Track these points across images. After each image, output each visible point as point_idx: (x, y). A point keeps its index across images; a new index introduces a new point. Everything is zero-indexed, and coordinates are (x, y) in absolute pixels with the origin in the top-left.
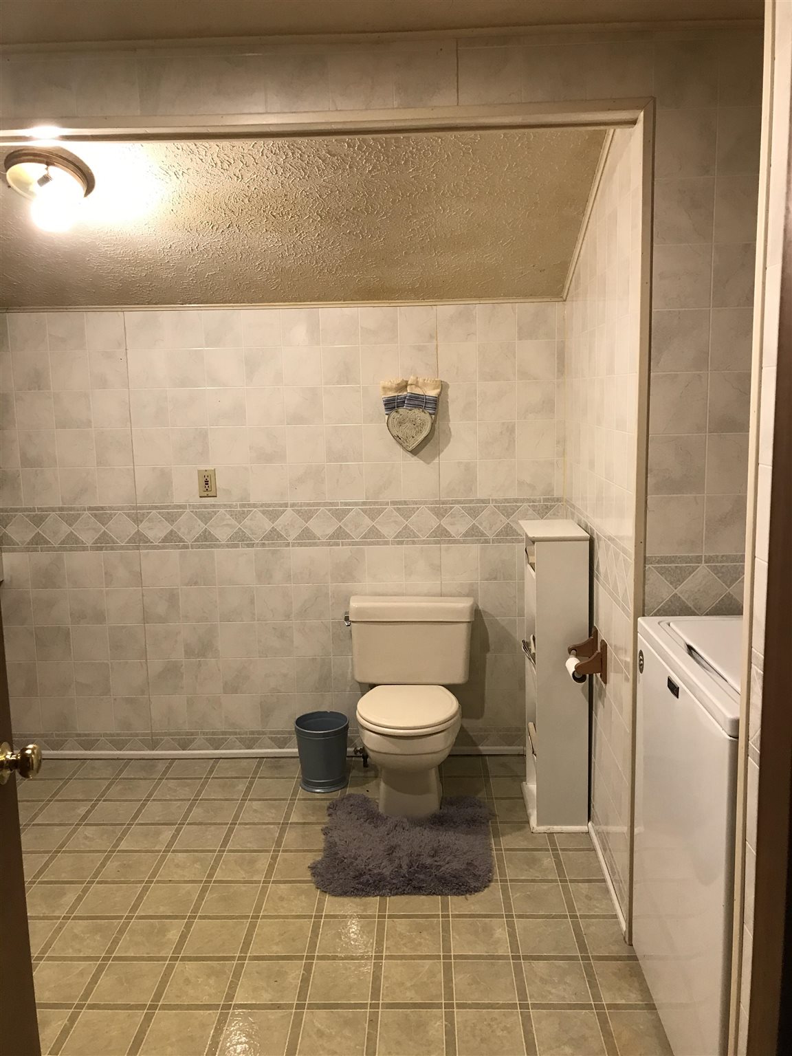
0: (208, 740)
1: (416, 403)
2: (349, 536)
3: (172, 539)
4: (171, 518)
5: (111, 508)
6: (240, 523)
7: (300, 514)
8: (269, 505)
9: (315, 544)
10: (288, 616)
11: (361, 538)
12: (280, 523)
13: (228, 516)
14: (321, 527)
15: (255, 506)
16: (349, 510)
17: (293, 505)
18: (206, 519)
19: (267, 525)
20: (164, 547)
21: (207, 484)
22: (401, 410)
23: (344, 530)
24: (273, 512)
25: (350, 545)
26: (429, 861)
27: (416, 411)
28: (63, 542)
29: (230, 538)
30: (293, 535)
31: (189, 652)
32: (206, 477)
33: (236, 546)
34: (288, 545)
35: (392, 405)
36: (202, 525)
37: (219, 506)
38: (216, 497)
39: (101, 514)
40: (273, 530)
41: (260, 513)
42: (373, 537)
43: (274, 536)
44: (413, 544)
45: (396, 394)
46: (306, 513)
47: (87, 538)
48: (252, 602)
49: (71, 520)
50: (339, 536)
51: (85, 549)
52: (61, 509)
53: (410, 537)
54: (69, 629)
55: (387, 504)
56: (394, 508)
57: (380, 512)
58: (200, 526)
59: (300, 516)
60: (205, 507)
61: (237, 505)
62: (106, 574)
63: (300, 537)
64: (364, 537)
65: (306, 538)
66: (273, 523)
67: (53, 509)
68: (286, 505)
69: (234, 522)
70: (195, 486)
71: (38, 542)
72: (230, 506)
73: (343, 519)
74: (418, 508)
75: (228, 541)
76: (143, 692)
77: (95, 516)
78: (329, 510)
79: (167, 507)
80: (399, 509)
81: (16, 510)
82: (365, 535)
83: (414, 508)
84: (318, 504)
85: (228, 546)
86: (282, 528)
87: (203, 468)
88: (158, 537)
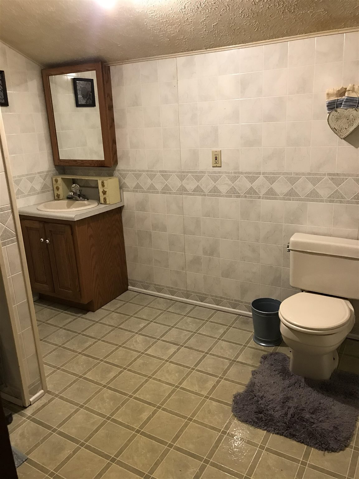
0: (214, 300)
1: (351, 104)
2: (298, 195)
3: (198, 190)
4: (198, 178)
5: (170, 172)
6: (233, 183)
7: (268, 179)
8: (250, 173)
9: (275, 199)
10: (257, 240)
11: (305, 197)
12: (255, 184)
13: (227, 179)
14: (280, 188)
15: (242, 173)
16: (299, 178)
17: (264, 173)
18: (215, 180)
19: (249, 185)
20: (194, 195)
21: (216, 159)
22: (339, 110)
23: (294, 191)
24: (252, 177)
25: (297, 201)
26: (307, 416)
27: (350, 110)
28: (148, 189)
29: (228, 192)
30: (263, 191)
31: (205, 253)
32: (216, 155)
33: (231, 196)
34: (259, 198)
35: (332, 106)
36: (213, 183)
37: (222, 173)
38: (221, 167)
39: (165, 174)
40: (252, 188)
41: (244, 178)
42: (313, 196)
43: (252, 192)
44: (341, 203)
45: (336, 98)
46: (272, 178)
47: (159, 187)
48: (238, 230)
49: (152, 177)
50: (291, 195)
51: (158, 193)
52: (148, 171)
53: (339, 198)
54: (151, 233)
55: (325, 175)
56: (329, 178)
57: (319, 180)
58: (212, 184)
59: (268, 181)
60: (215, 172)
61: (232, 172)
62: (167, 206)
63: (267, 193)
64: (307, 196)
65: (271, 194)
66: (252, 184)
67: (144, 171)
68: (259, 173)
69: (230, 182)
70: (210, 160)
71: (138, 188)
72: (228, 173)
73: (294, 184)
74: (346, 179)
75: (226, 193)
76: (183, 269)
77: (162, 175)
78: (286, 178)
79: (196, 172)
80: (332, 179)
81: (128, 171)
82: (308, 194)
83: (343, 178)
84: (279, 173)
85: (226, 196)
86: (257, 188)
87: (215, 149)
88: (191, 189)
